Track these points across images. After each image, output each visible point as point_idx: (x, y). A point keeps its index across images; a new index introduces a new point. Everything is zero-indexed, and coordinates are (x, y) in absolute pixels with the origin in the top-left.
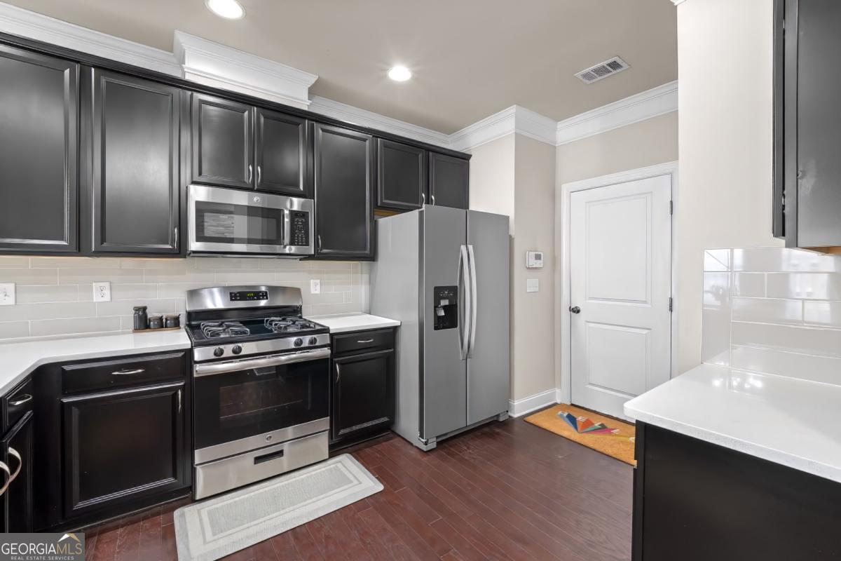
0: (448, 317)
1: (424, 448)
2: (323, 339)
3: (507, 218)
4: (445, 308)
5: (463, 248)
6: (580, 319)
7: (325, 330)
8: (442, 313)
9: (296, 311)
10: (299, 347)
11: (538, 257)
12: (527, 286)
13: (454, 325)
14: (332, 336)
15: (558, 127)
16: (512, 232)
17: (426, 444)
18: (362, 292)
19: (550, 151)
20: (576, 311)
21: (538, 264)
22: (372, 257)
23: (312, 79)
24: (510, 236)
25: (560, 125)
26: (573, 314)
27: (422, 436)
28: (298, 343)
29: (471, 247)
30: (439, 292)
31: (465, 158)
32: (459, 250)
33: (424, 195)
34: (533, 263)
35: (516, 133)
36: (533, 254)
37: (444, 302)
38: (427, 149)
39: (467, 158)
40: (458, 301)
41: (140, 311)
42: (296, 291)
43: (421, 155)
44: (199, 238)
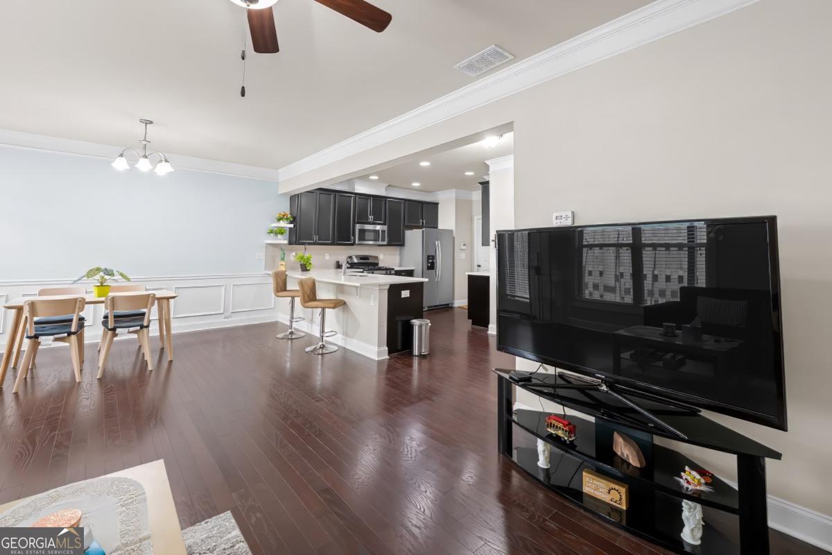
0: (432, 266)
2: (393, 272)
3: (452, 230)
4: (430, 263)
5: (436, 242)
6: (481, 269)
7: (393, 269)
8: (429, 265)
9: (377, 264)
11: (465, 245)
12: (460, 256)
13: (434, 269)
14: (395, 271)
16: (454, 235)
18: (398, 258)
20: (479, 266)
21: (464, 248)
22: (403, 245)
23: (387, 185)
24: (454, 237)
25: (473, 192)
26: (479, 268)
29: (439, 242)
30: (429, 257)
31: (436, 204)
33: (421, 221)
34: (462, 247)
35: (455, 197)
36: (462, 244)
37: (431, 261)
38: (422, 203)
39: (437, 204)
40: (435, 261)
41: (338, 262)
42: (376, 258)
43: (420, 205)
44: (359, 240)
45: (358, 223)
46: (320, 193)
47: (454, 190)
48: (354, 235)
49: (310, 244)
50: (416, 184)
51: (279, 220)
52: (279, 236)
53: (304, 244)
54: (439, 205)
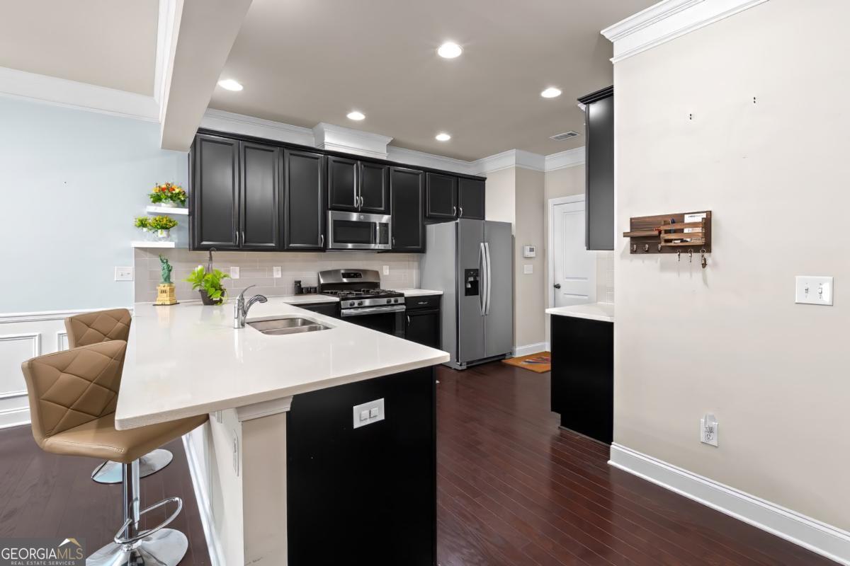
0: (473, 288)
1: (460, 368)
2: (401, 300)
3: (511, 224)
4: (471, 282)
5: (482, 244)
6: (561, 292)
7: (402, 295)
8: (469, 286)
9: (376, 285)
10: (389, 304)
11: (532, 250)
12: (525, 270)
13: (478, 294)
14: (406, 298)
15: (546, 159)
16: (514, 233)
17: (461, 365)
18: (414, 274)
19: (540, 176)
20: (557, 287)
21: (532, 254)
22: (422, 250)
23: (389, 140)
24: (513, 236)
25: (547, 158)
26: (557, 289)
27: (458, 361)
28: (389, 302)
29: (486, 244)
30: (468, 273)
31: (482, 180)
32: (479, 246)
33: (455, 208)
34: (528, 253)
35: (516, 167)
36: (528, 248)
37: (471, 279)
38: (457, 176)
39: (484, 179)
40: (478, 279)
41: (298, 283)
42: (376, 273)
43: (453, 180)
44: (335, 241)
45: (333, 209)
46: (246, 147)
47: (514, 151)
48: (325, 232)
49: (219, 249)
50: (443, 137)
51: (157, 199)
52: (162, 234)
53: (207, 248)
54: (487, 182)
